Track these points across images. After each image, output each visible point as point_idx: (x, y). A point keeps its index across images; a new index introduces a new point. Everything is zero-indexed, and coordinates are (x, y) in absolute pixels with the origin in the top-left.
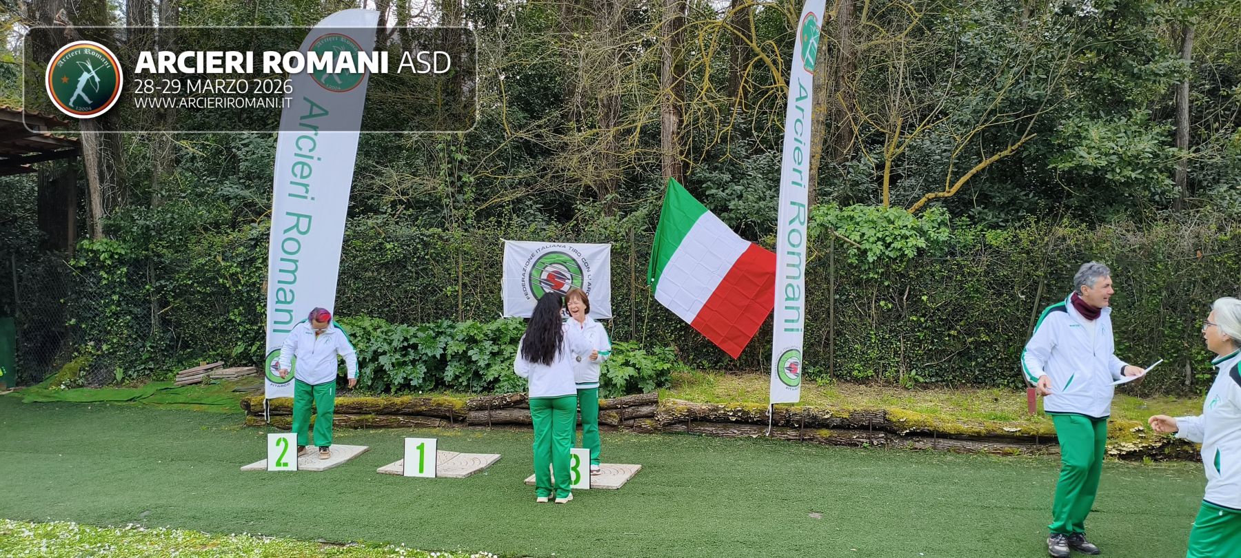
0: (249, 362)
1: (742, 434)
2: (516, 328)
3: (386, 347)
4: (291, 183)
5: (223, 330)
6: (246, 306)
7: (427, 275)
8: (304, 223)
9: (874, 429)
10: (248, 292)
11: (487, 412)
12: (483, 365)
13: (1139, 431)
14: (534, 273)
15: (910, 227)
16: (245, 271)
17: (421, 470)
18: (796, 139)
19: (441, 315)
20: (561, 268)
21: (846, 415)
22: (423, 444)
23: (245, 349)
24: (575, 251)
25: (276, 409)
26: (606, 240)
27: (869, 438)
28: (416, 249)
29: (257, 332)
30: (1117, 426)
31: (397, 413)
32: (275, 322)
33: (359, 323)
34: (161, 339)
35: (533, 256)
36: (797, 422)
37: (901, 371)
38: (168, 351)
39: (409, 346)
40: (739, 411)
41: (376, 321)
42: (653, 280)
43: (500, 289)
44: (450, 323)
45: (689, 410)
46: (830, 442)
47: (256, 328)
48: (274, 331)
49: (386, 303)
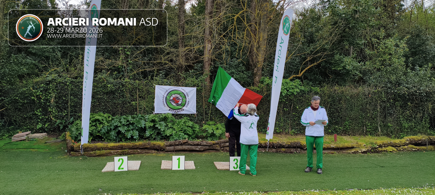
9: (297, 147)
11: (173, 147)
14: (167, 97)
17: (179, 167)
18: (278, 56)
20: (178, 96)
21: (289, 144)
22: (179, 158)
24: (183, 90)
25: (85, 149)
26: (194, 86)
28: (119, 87)
30: (359, 144)
36: (276, 146)
46: (285, 152)
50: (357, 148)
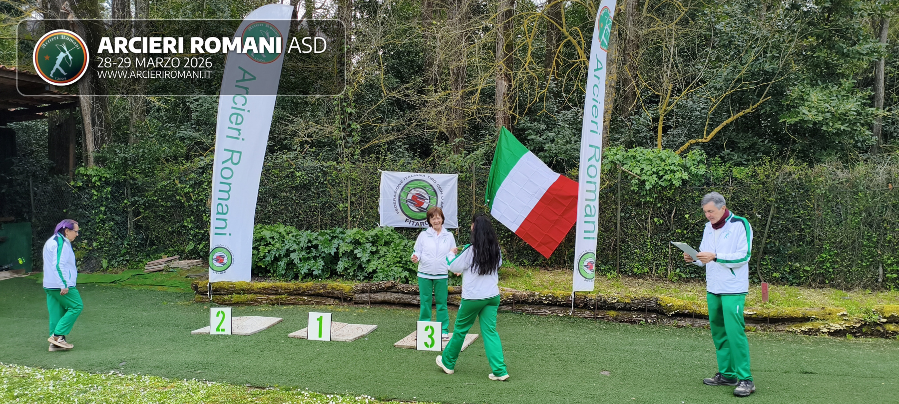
0: (197, 256)
1: (552, 313)
2: (388, 234)
3: (295, 247)
4: (229, 128)
5: (179, 233)
6: (196, 216)
7: (325, 195)
8: (236, 157)
9: (649, 311)
10: (197, 206)
11: (367, 294)
12: (365, 261)
13: (844, 315)
14: (402, 194)
15: (677, 164)
16: (195, 191)
17: (320, 336)
18: (594, 99)
19: (335, 224)
20: (422, 192)
21: (628, 301)
22: (321, 317)
23: (195, 247)
24: (432, 179)
25: (216, 290)
26: (455, 171)
27: (645, 318)
28: (318, 177)
29: (203, 235)
30: (828, 311)
31: (303, 294)
32: (216, 228)
33: (277, 229)
34: (135, 239)
35: (401, 182)
36: (593, 305)
37: (669, 269)
38: (139, 248)
39: (312, 246)
40: (550, 296)
41: (289, 228)
42: (488, 201)
43: (378, 206)
44: (341, 230)
45: (513, 295)
46: (616, 320)
47: (202, 232)
48: (216, 234)
49: (296, 215)
50: (821, 322)
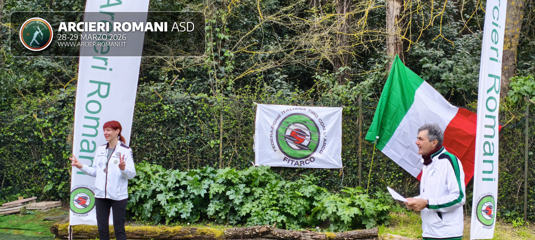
0: (56, 198)
2: (264, 174)
3: (162, 187)
5: (37, 172)
6: (55, 154)
10: (56, 142)
14: (280, 130)
16: (54, 126)
19: (206, 163)
20: (302, 127)
23: (53, 187)
26: (339, 104)
28: (187, 111)
29: (63, 174)
33: (142, 168)
35: (279, 116)
39: (180, 187)
41: (155, 167)
43: (253, 143)
44: (212, 169)
47: (62, 170)
49: (163, 152)
